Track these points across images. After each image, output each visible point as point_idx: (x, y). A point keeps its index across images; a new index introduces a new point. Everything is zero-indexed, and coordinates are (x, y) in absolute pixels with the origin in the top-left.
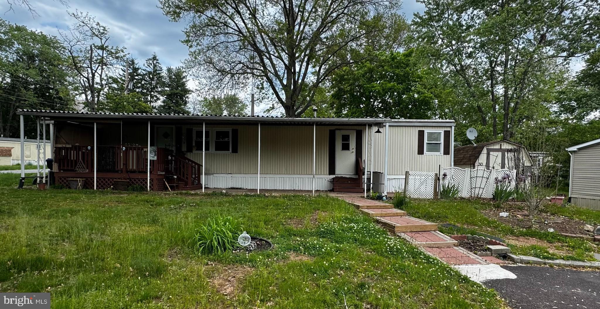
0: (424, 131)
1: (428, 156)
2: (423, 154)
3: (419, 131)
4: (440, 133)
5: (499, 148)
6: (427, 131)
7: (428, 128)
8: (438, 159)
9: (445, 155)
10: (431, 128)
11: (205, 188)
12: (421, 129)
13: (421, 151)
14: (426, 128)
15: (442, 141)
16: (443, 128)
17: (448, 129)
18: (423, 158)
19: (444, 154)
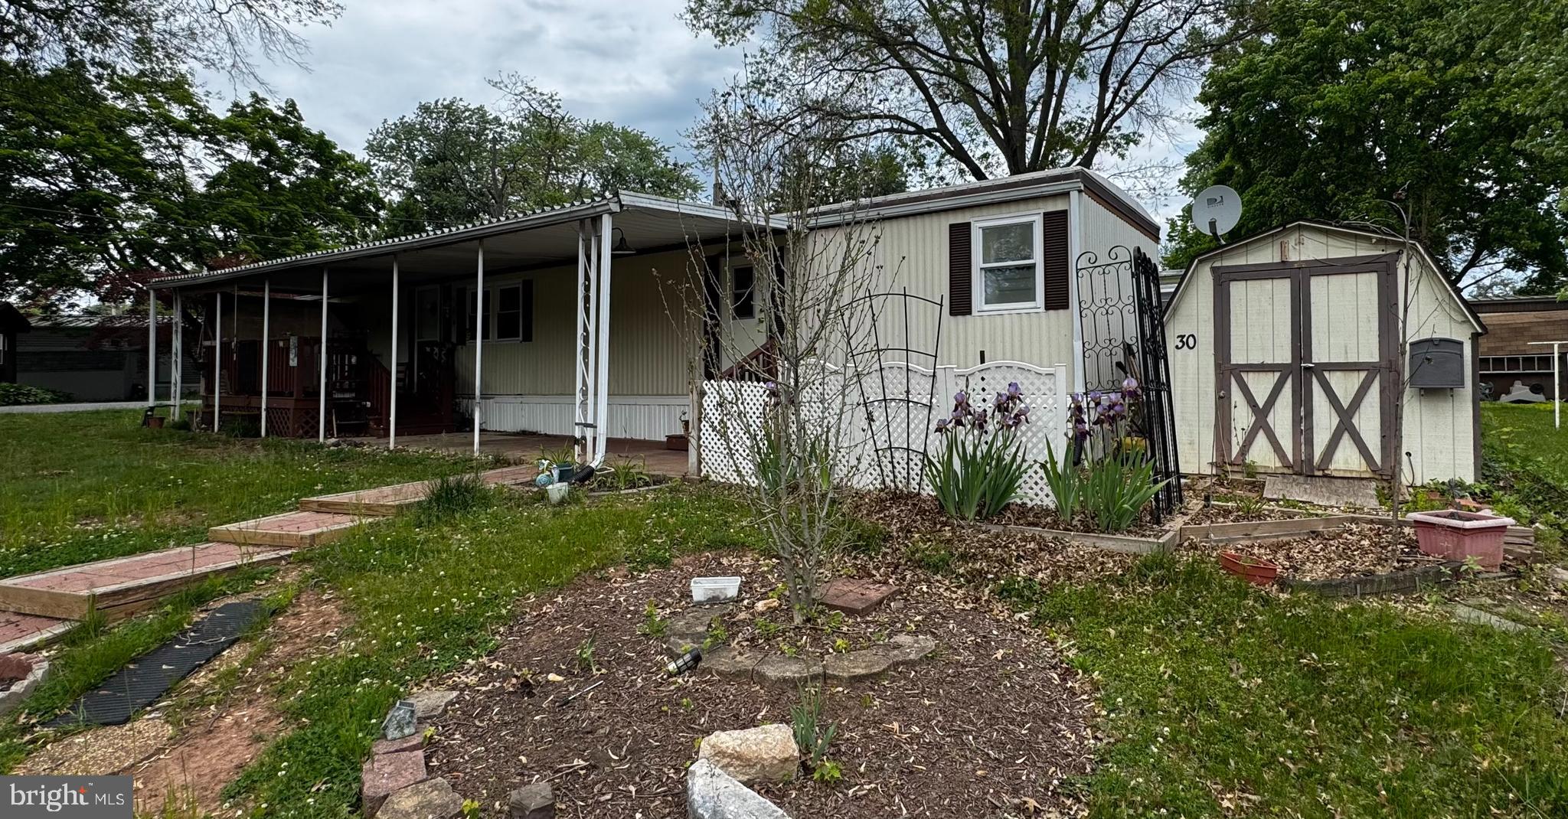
0: (969, 224)
1: (987, 321)
2: (970, 313)
3: (951, 226)
4: (1029, 226)
5: (1277, 260)
6: (979, 224)
7: (985, 211)
8: (1026, 329)
9: (1051, 312)
10: (994, 210)
11: (481, 430)
12: (959, 218)
13: (960, 304)
14: (977, 212)
15: (1038, 258)
16: (1041, 204)
17: (1058, 206)
18: (970, 330)
19: (1047, 308)
